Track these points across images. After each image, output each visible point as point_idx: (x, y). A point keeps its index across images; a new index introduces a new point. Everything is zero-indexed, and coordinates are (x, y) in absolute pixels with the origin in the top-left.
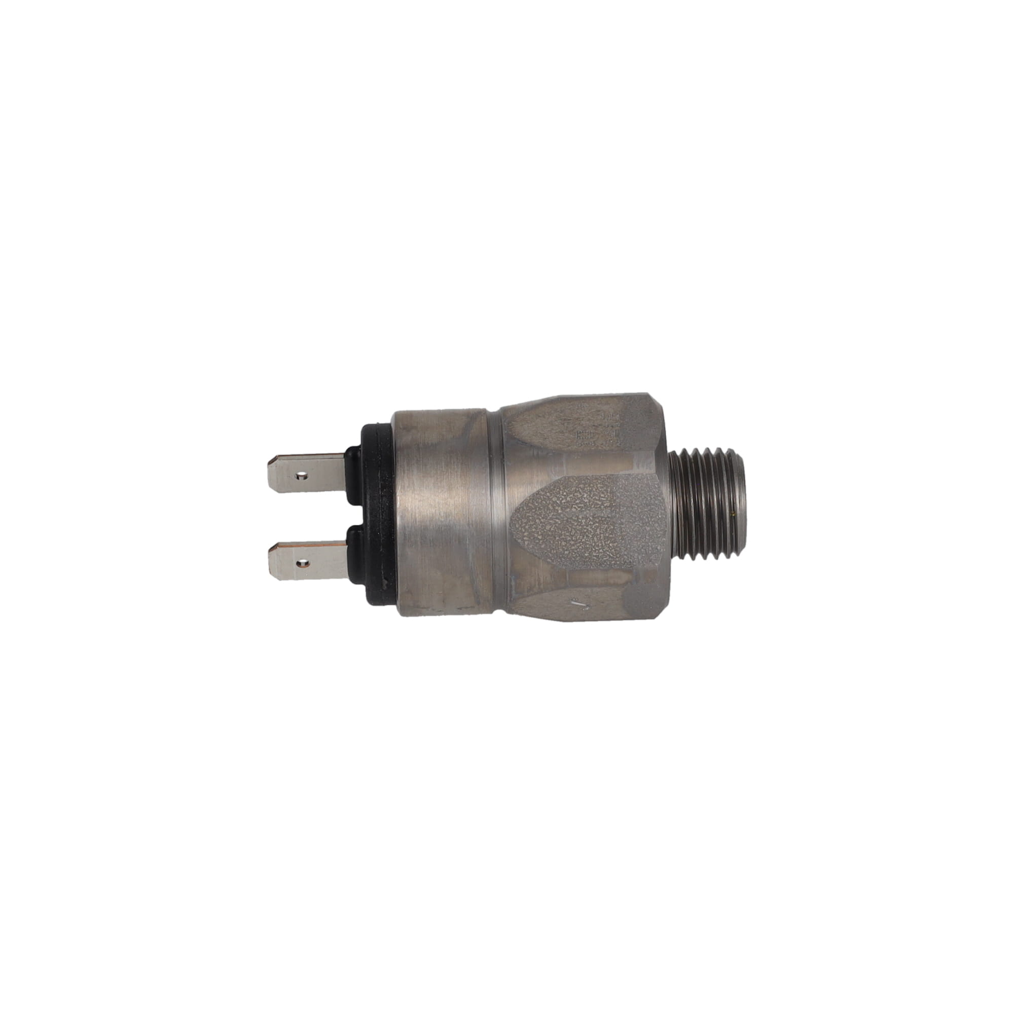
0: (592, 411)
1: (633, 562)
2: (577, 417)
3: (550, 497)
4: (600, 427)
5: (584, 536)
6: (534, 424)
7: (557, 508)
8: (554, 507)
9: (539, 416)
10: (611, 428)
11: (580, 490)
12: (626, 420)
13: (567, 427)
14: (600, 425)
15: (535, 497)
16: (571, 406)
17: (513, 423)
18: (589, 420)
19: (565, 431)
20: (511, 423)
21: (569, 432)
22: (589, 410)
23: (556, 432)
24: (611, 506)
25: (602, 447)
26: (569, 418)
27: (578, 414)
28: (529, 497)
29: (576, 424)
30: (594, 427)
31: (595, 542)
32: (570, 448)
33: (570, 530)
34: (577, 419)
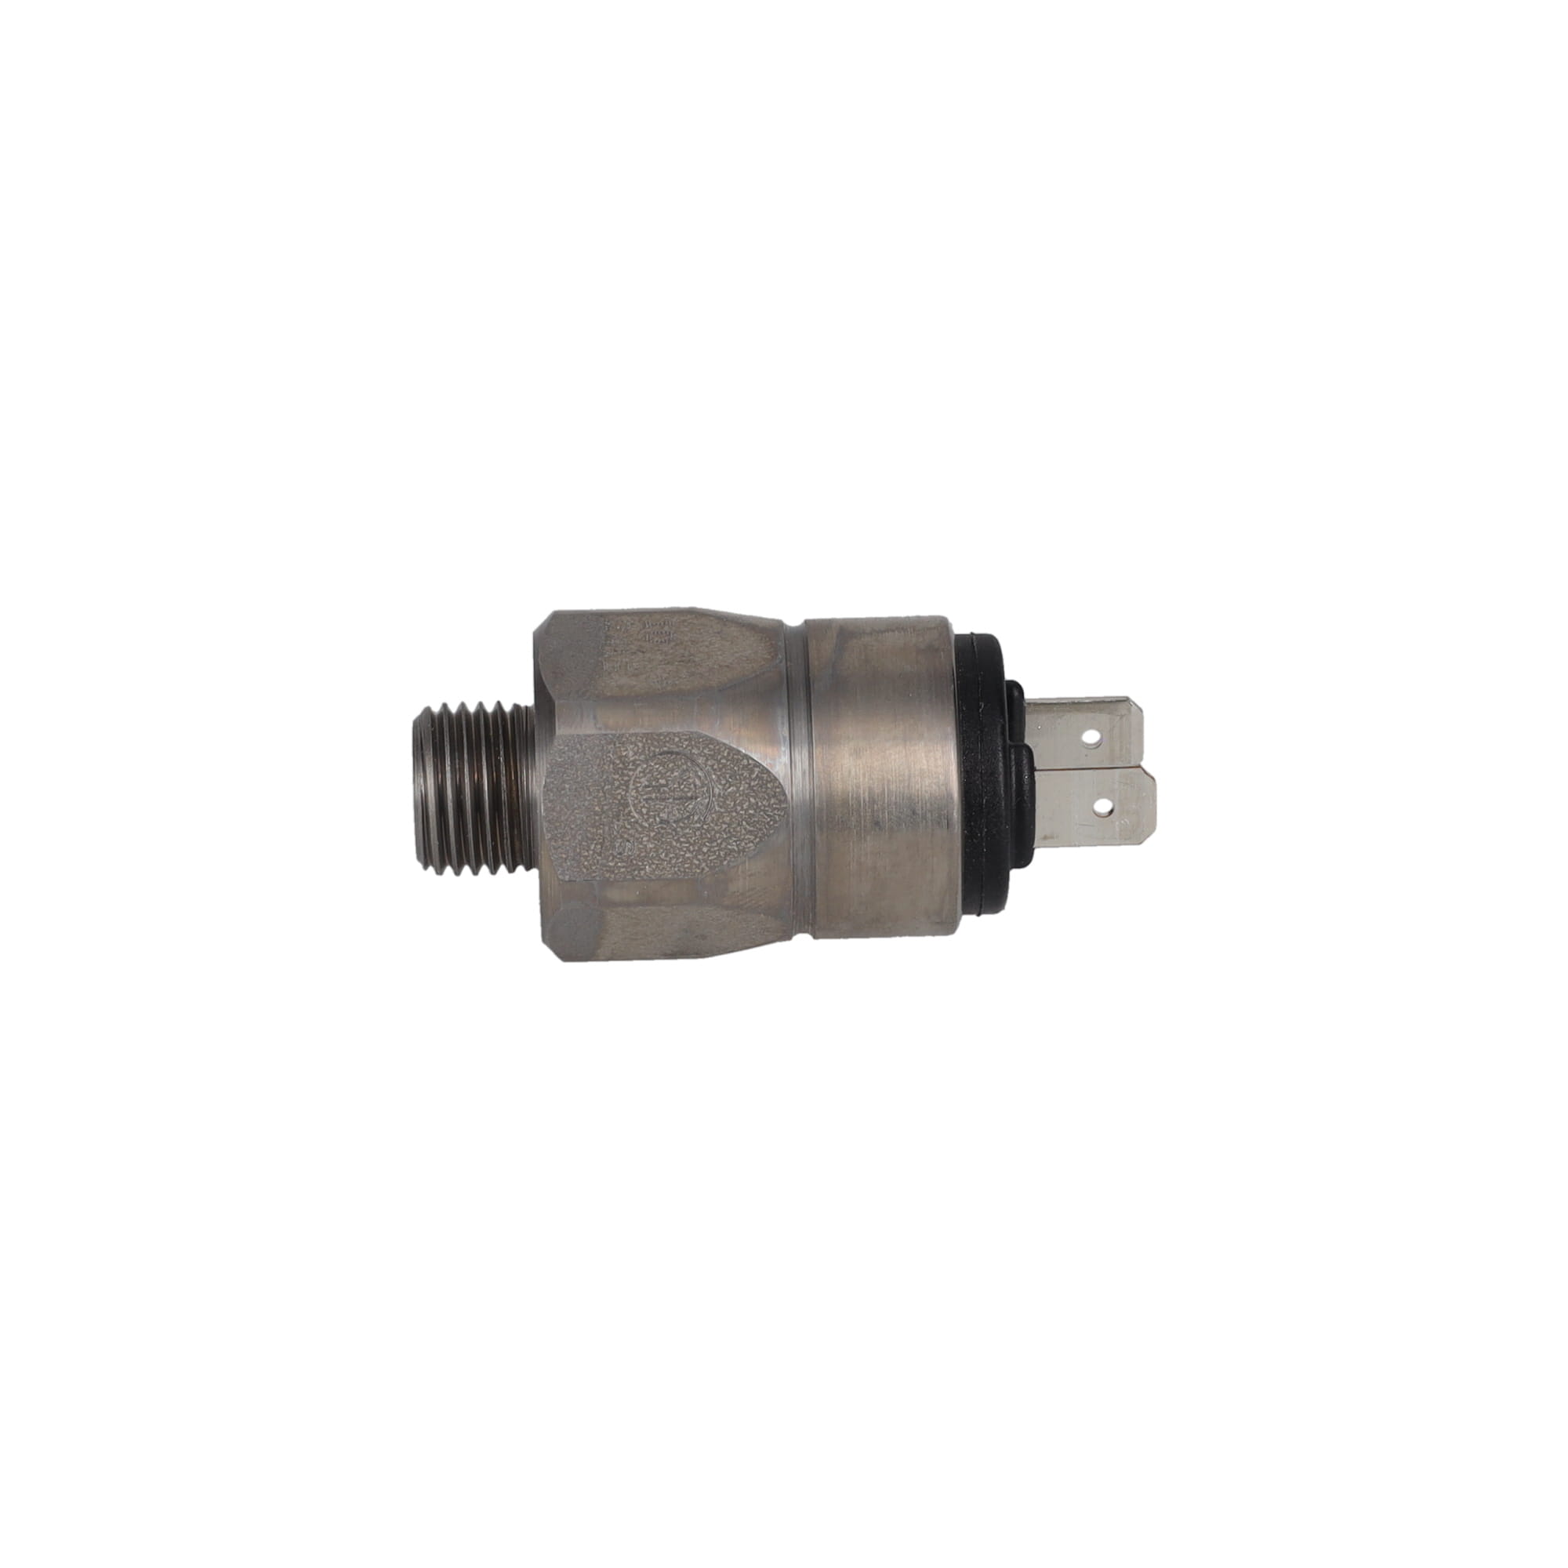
0: (644, 676)
2: (668, 666)
4: (633, 651)
6: (737, 655)
9: (728, 666)
10: (617, 649)
12: (593, 661)
13: (685, 649)
14: (635, 653)
16: (677, 682)
17: (769, 657)
18: (650, 661)
19: (689, 643)
20: (772, 657)
21: (682, 643)
22: (649, 677)
23: (702, 642)
25: (632, 619)
26: (682, 663)
27: (667, 670)
29: (672, 654)
30: (644, 650)
32: (682, 618)
34: (668, 663)
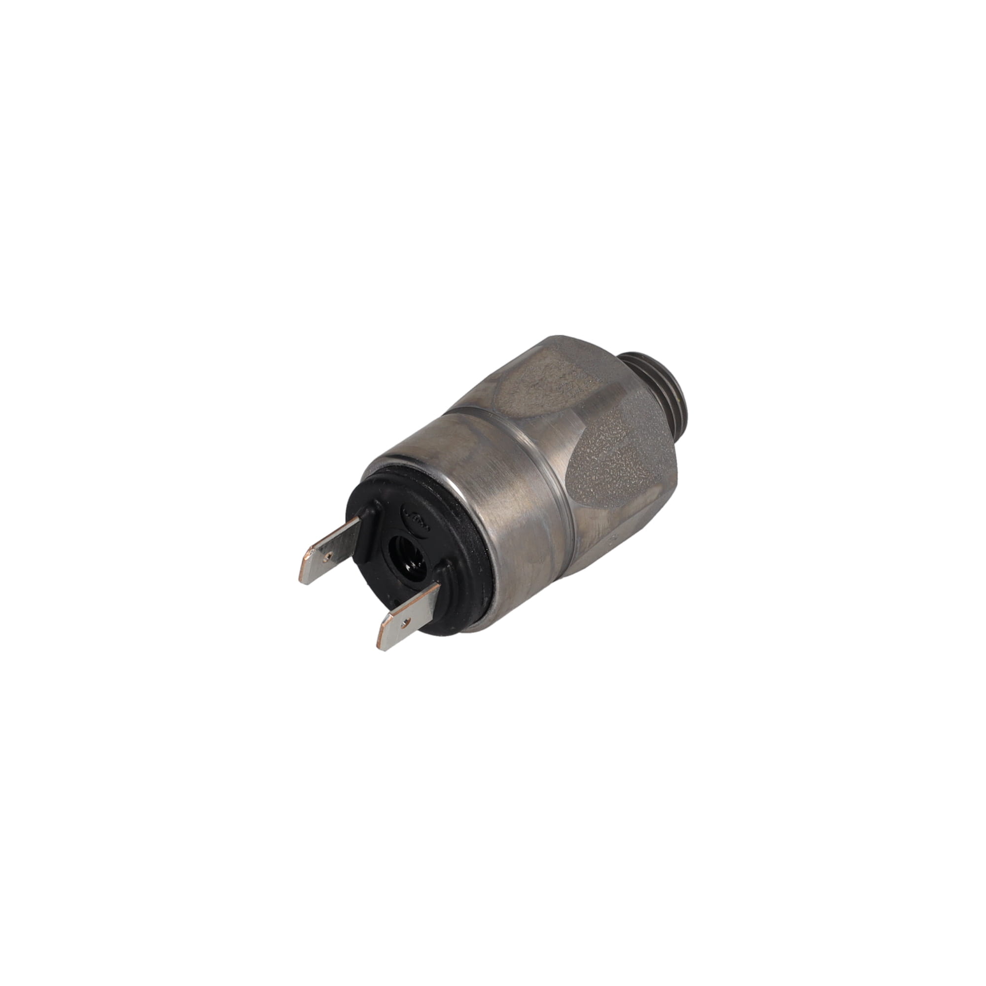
1: (660, 474)
3: (585, 451)
5: (620, 472)
7: (593, 457)
8: (590, 458)
11: (602, 432)
15: (574, 456)
24: (627, 434)
28: (571, 459)
31: (629, 472)
33: (608, 471)
